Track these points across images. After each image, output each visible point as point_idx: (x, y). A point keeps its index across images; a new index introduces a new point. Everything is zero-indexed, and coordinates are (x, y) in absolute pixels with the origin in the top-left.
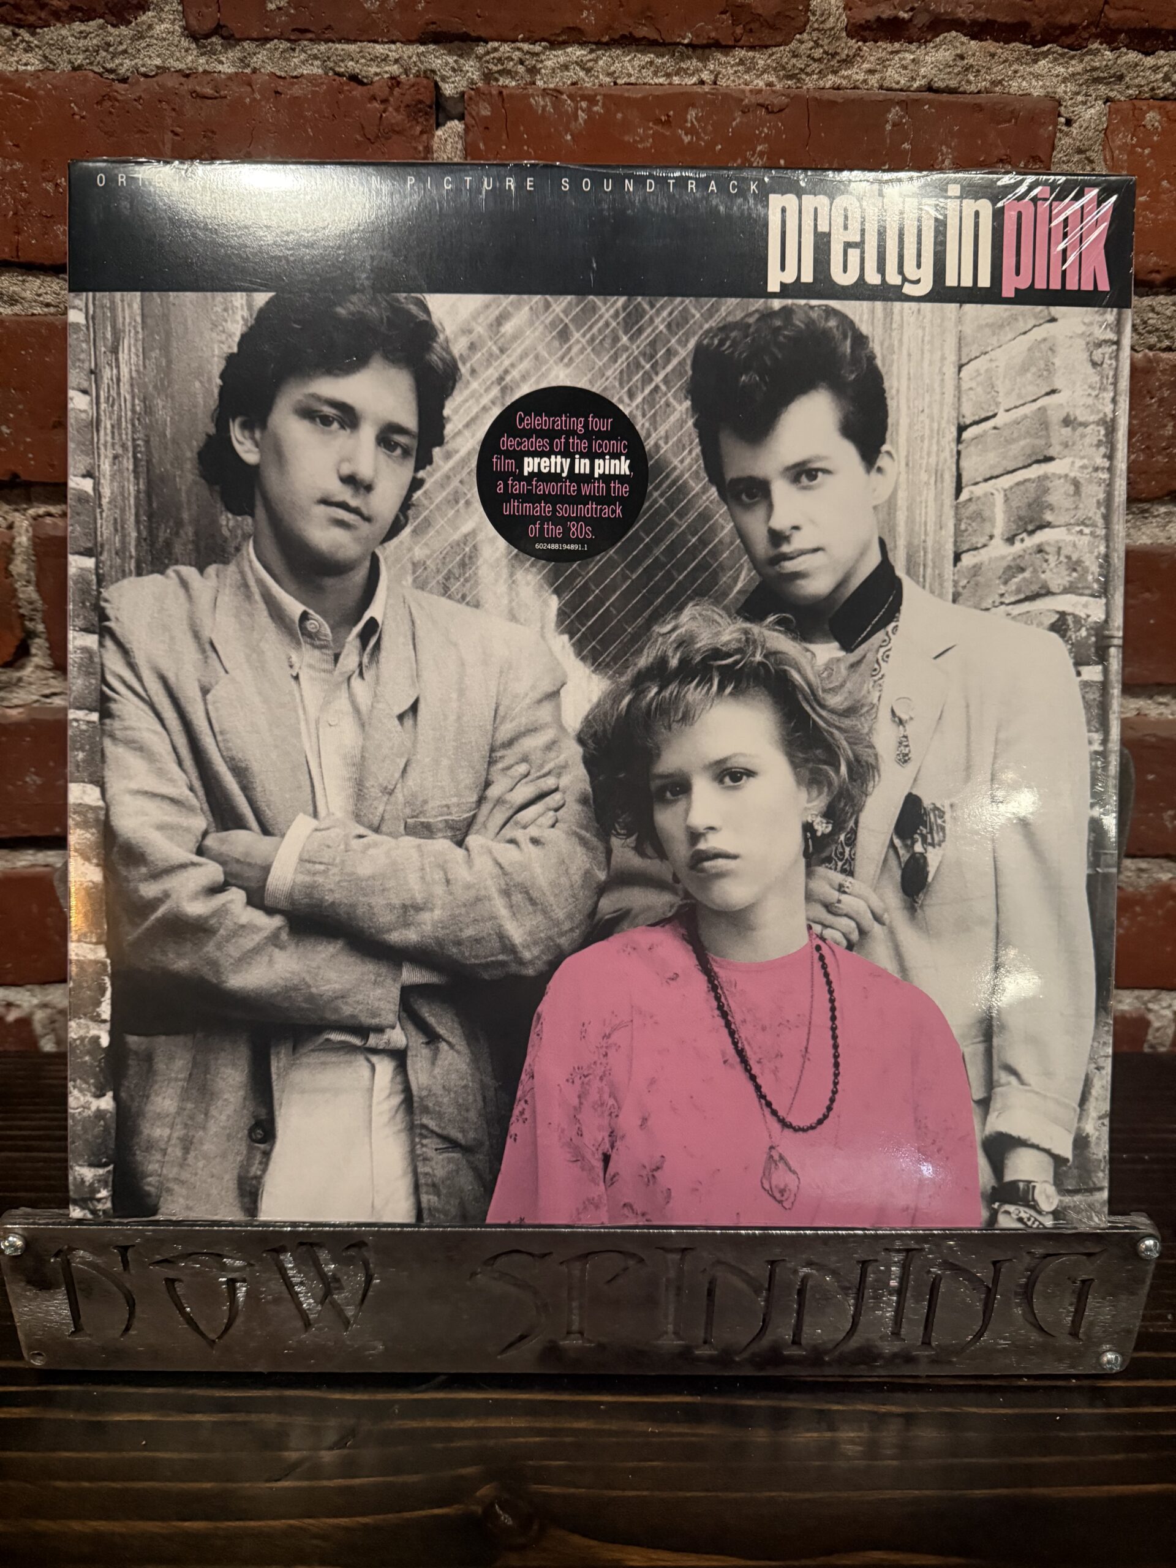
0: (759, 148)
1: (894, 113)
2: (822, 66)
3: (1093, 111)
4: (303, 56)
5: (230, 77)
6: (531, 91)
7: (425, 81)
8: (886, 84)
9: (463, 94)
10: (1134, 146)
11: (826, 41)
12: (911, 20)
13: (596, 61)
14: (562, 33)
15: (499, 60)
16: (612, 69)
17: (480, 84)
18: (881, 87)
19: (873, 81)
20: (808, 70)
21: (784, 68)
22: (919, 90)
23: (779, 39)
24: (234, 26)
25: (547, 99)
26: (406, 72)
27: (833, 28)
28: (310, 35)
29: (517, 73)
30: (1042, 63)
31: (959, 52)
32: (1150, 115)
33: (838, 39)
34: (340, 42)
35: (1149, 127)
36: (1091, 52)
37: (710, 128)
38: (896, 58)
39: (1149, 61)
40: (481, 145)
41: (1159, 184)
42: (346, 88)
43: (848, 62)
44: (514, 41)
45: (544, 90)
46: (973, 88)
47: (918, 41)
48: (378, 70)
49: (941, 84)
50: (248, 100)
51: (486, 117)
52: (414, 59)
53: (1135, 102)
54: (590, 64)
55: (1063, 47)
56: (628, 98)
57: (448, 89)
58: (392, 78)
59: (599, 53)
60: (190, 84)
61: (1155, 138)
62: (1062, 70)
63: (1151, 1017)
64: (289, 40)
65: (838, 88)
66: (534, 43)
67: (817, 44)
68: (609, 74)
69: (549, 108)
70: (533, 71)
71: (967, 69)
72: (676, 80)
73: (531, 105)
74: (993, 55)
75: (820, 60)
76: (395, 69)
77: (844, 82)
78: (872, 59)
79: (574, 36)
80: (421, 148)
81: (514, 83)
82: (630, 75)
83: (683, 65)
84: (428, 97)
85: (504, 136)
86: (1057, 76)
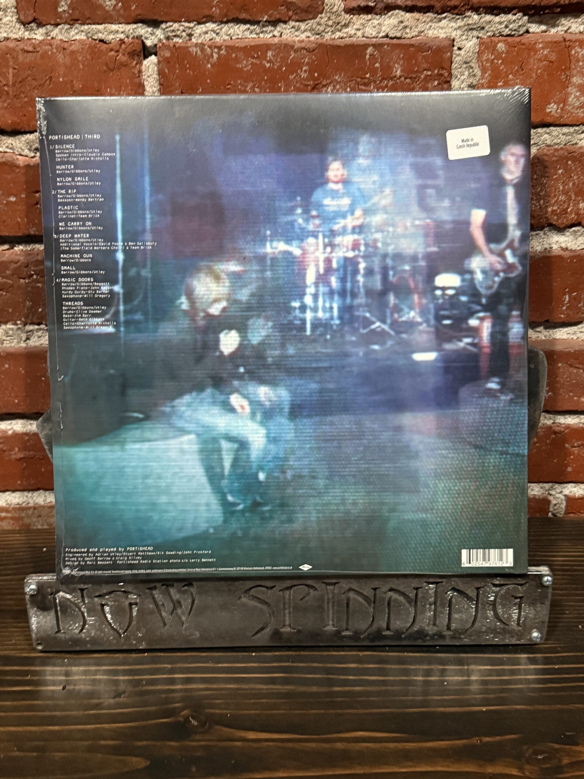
0: (304, 68)
1: (370, 50)
2: (333, 29)
3: (471, 43)
4: (76, 31)
5: (41, 42)
6: (189, 45)
7: (137, 41)
8: (365, 35)
9: (156, 45)
10: (493, 59)
11: (334, 17)
12: (375, 5)
13: (221, 29)
14: (204, 17)
15: (173, 31)
16: (229, 33)
17: (164, 41)
18: (363, 36)
19: (359, 34)
20: (326, 30)
21: (314, 30)
22: (383, 37)
23: (311, 17)
24: (42, 19)
25: (198, 48)
26: (128, 37)
27: (336, 12)
28: (79, 22)
29: (182, 36)
30: (444, 21)
31: (400, 19)
32: (500, 45)
33: (340, 15)
34: (94, 24)
35: (500, 50)
36: (465, 17)
37: (279, 60)
38: (370, 22)
39: (497, 19)
40: (166, 71)
41: (508, 77)
42: (98, 46)
43: (346, 26)
44: (180, 22)
45: (196, 44)
46: (409, 36)
47: (381, 14)
48: (114, 37)
49: (393, 36)
50: (50, 53)
51: (167, 58)
52: (131, 31)
53: (493, 38)
54: (218, 31)
55: (453, 14)
56: (238, 47)
57: (149, 43)
58: (121, 40)
59: (223, 25)
60: (21, 45)
61: (504, 55)
62: (453, 24)
63: (551, 498)
64: (69, 24)
65: (342, 38)
66: (190, 22)
67: (329, 19)
68: (227, 35)
69: (199, 52)
70: (190, 35)
71: (406, 27)
72: (261, 35)
73: (189, 51)
74: (418, 20)
75: (332, 26)
76: (122, 36)
77: (345, 35)
78: (358, 23)
79: (210, 19)
80: (136, 72)
81: (181, 41)
82: (238, 35)
83: (265, 29)
84: (139, 48)
85: (177, 66)
86: (452, 27)
